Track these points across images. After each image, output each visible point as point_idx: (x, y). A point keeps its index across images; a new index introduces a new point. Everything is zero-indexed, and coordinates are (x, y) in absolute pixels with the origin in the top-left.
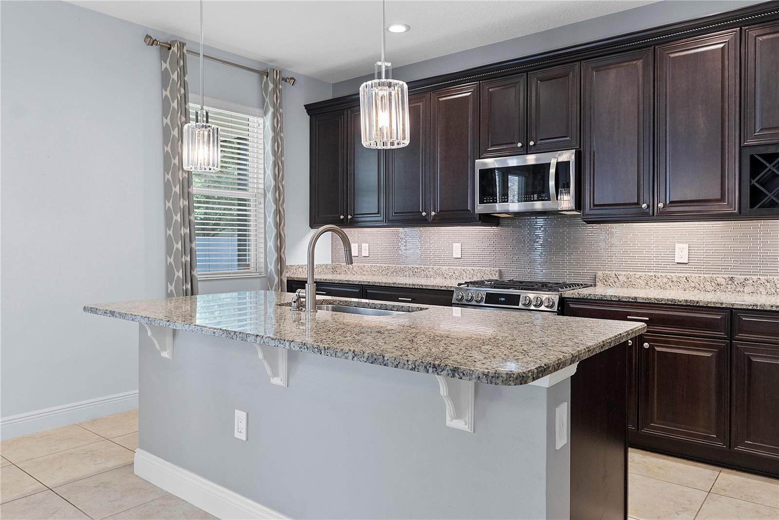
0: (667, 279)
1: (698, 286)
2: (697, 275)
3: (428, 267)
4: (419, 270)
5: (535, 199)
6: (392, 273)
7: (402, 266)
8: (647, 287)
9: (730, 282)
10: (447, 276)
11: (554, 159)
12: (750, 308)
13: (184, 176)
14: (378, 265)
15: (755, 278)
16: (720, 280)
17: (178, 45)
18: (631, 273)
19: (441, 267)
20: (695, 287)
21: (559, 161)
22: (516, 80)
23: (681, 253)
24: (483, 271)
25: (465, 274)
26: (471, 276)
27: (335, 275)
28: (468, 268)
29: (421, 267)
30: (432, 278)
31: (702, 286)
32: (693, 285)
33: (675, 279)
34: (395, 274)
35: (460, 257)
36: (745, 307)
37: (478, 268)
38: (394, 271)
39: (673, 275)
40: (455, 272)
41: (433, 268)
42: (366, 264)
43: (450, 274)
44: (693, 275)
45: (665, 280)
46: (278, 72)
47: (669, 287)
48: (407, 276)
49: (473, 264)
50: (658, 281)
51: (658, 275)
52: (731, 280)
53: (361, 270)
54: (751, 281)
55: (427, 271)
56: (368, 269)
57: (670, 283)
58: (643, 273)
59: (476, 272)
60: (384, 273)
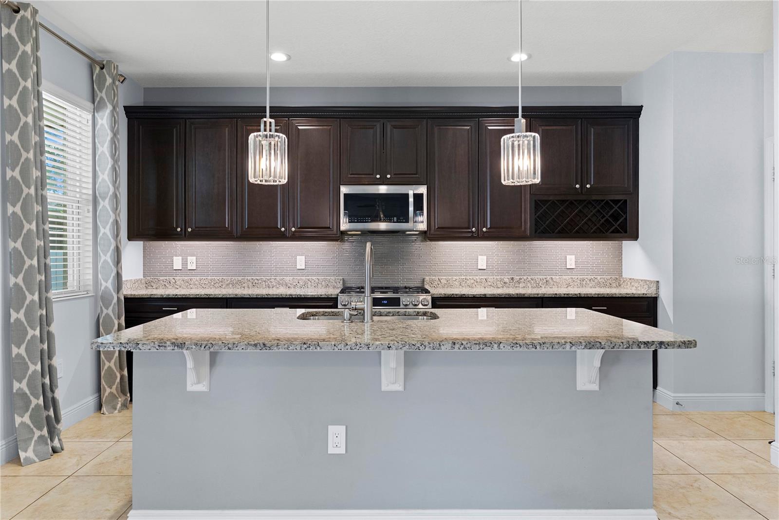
0: (473, 281)
1: (493, 285)
2: (492, 277)
3: (269, 278)
4: (260, 281)
5: (395, 221)
6: (228, 285)
7: (240, 278)
8: (461, 287)
9: (511, 281)
10: (290, 286)
11: (411, 191)
12: (553, 296)
13: (37, 175)
14: (209, 278)
15: (525, 277)
16: (506, 280)
17: (31, 10)
18: (450, 277)
19: (285, 278)
20: (491, 285)
21: (415, 192)
22: (375, 124)
23: (482, 263)
24: (328, 280)
25: (310, 283)
26: (316, 284)
27: (149, 290)
28: (313, 278)
29: (262, 279)
30: (274, 288)
31: (495, 284)
32: (490, 284)
33: (478, 280)
34: (231, 286)
35: (304, 268)
36: (550, 296)
37: (323, 278)
38: (229, 284)
39: (477, 277)
40: (300, 282)
41: (275, 279)
42: (193, 278)
43: (295, 284)
44: (490, 277)
45: (472, 281)
46: (115, 66)
47: (474, 286)
48: (246, 287)
49: (318, 274)
50: (468, 282)
51: (468, 277)
52: (512, 280)
53: (187, 284)
54: (523, 280)
55: (268, 282)
56: (197, 282)
57: (476, 283)
58: (458, 277)
59: (321, 280)
60: (217, 285)
